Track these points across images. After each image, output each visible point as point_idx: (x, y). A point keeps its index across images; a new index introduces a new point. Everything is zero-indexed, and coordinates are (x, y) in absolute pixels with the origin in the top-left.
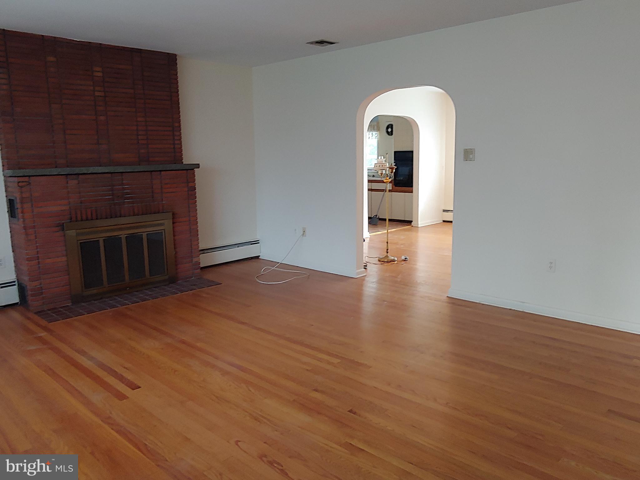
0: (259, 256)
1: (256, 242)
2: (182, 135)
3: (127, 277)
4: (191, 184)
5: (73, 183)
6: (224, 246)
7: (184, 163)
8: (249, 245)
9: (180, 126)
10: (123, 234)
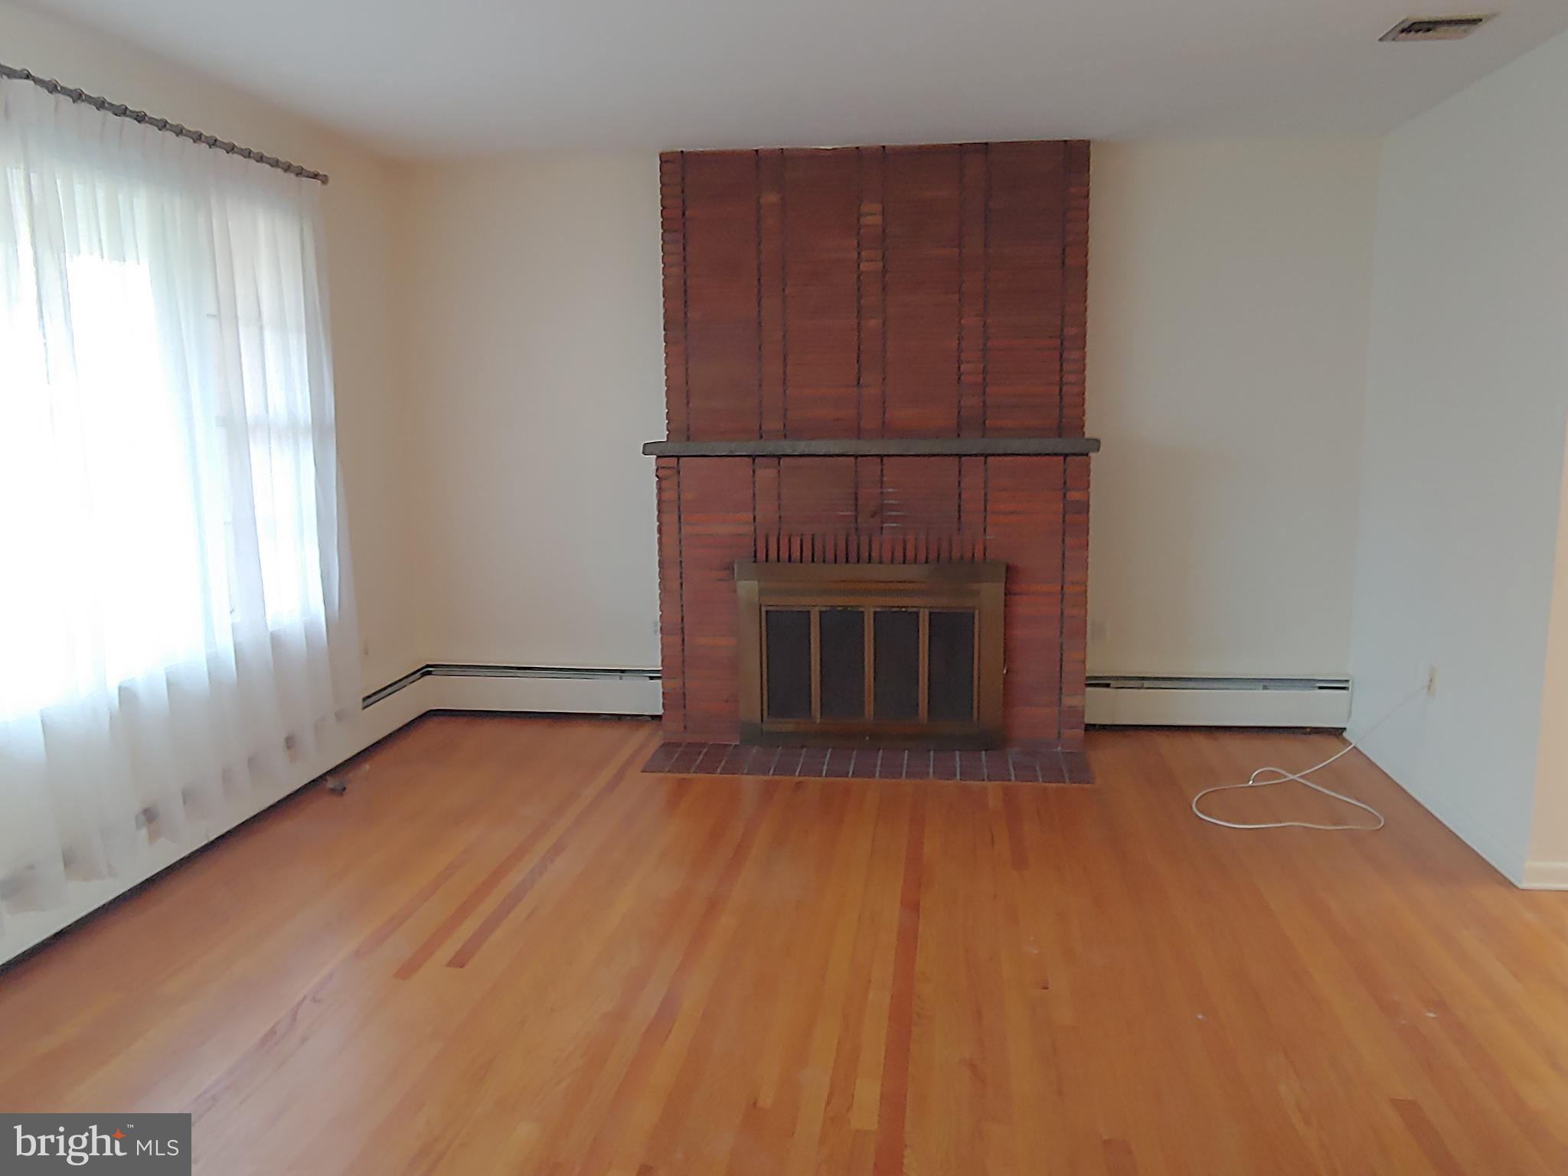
0: (1344, 729)
1: (1341, 686)
2: (1088, 361)
3: (869, 708)
4: (1073, 495)
5: (766, 473)
6: (1190, 679)
7: (1087, 436)
8: (1305, 688)
9: (1084, 336)
10: (870, 606)
